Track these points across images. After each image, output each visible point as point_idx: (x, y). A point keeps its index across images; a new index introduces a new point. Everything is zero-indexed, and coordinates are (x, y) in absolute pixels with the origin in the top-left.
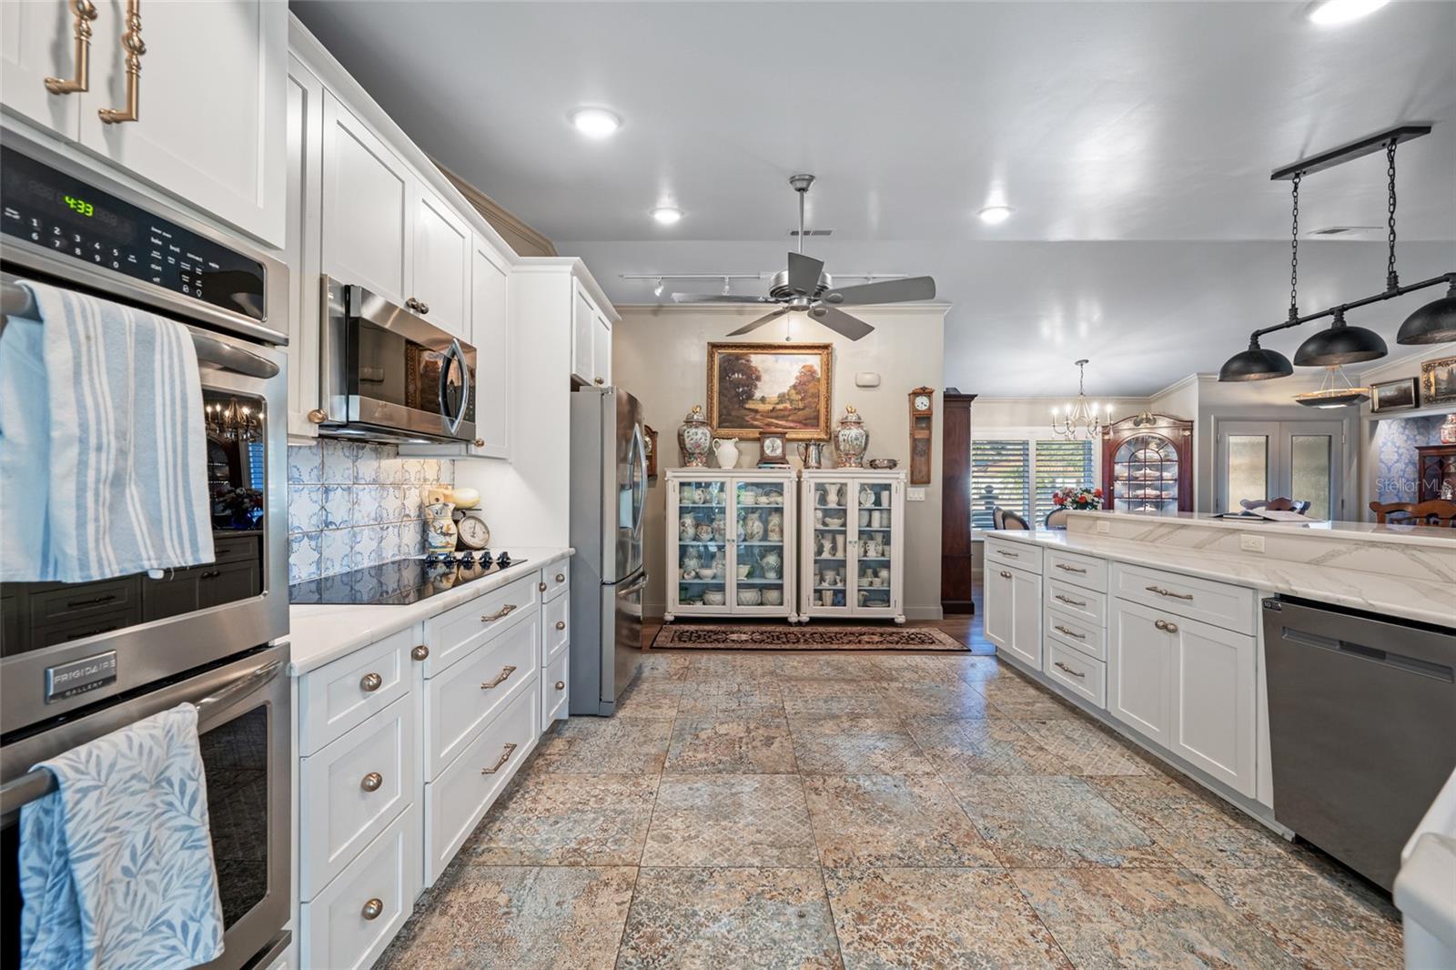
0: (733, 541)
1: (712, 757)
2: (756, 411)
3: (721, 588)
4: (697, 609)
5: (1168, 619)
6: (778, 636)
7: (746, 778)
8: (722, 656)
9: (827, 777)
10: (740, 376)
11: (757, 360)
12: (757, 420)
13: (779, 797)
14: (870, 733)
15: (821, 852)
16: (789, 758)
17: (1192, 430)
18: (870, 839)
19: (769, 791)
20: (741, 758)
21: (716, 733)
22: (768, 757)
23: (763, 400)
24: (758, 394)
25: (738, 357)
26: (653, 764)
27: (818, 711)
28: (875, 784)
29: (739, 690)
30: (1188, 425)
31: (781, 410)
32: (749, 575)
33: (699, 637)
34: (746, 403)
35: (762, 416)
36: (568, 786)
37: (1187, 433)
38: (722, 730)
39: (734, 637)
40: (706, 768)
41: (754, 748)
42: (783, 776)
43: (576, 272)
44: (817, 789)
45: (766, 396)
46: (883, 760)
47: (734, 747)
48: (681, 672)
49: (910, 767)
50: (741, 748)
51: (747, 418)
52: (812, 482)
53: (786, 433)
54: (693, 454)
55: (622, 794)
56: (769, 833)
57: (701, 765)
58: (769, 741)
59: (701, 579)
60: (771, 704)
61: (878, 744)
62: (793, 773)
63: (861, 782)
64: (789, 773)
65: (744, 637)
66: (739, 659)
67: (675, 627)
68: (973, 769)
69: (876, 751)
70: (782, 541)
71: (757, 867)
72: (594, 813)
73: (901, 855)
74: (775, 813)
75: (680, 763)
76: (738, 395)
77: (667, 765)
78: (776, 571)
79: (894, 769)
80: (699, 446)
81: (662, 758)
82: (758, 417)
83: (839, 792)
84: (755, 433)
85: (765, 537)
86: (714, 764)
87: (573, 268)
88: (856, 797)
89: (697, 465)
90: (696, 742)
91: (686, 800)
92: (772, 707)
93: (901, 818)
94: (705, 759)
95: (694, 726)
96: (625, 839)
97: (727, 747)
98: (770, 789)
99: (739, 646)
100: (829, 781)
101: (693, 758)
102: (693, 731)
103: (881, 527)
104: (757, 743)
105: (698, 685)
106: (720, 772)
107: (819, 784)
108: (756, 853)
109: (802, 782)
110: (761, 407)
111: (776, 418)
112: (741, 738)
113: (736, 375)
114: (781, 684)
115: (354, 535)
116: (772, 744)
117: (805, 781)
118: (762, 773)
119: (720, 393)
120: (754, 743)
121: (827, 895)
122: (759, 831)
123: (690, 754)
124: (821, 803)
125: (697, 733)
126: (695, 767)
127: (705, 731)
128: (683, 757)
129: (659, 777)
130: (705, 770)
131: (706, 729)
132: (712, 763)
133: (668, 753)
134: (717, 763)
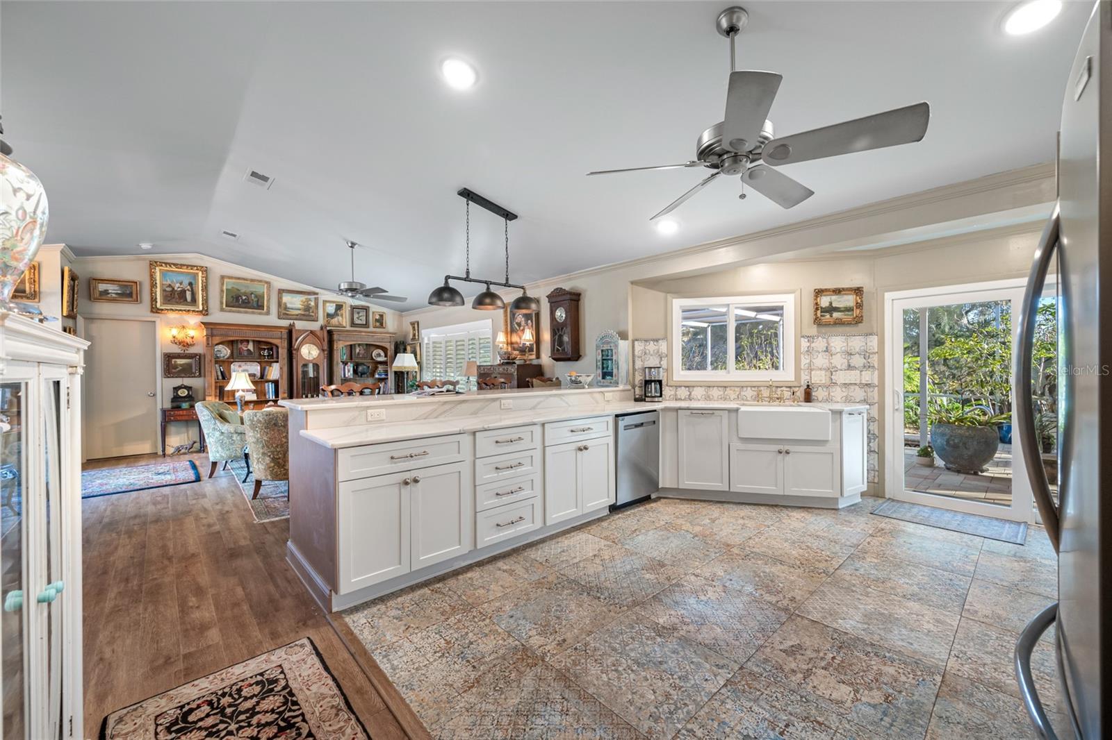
1: (875, 663)
7: (847, 629)
9: (775, 602)
13: (828, 608)
14: (682, 612)
15: (824, 580)
16: (790, 627)
20: (840, 647)
21: (856, 691)
22: (812, 636)
26: (959, 687)
38: (844, 692)
40: (887, 654)
41: (818, 651)
42: (810, 617)
44: (792, 600)
47: (842, 662)
50: (834, 658)
56: (853, 596)
57: (893, 661)
58: (792, 651)
62: (800, 616)
63: (751, 589)
64: (803, 618)
71: (872, 587)
73: (780, 564)
74: (840, 602)
75: (919, 673)
77: (939, 679)
81: (944, 688)
86: (876, 654)
90: (891, 691)
94: (885, 664)
97: (851, 665)
98: (832, 614)
101: (901, 671)
102: (892, 711)
104: (810, 654)
106: (872, 645)
107: (786, 602)
109: (798, 608)
112: (824, 668)
116: (792, 646)
117: (795, 607)
118: (829, 626)
120: (814, 655)
122: (859, 599)
123: (903, 678)
124: (799, 594)
125: (885, 705)
126: (900, 660)
127: (872, 702)
128: (914, 678)
129: (948, 669)
130: (889, 653)
131: (870, 704)
132: (878, 656)
133: (936, 692)
134: (872, 654)
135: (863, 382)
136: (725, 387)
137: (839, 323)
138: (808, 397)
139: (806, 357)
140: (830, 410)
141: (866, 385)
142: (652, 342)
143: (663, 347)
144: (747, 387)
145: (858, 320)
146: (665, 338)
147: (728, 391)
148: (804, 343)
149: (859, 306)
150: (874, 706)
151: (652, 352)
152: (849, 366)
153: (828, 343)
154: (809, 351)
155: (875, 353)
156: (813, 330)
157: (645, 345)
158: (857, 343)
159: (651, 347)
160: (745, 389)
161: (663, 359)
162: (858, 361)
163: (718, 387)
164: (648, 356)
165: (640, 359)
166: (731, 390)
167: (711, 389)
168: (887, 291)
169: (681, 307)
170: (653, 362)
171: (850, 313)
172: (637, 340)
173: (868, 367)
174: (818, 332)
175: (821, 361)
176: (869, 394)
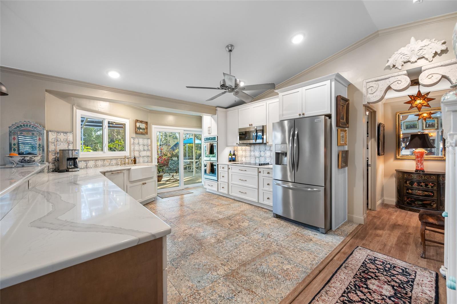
14: (209, 236)
28: (197, 224)
46: (199, 230)
49: (191, 230)
61: (204, 234)
63: (200, 224)
68: (174, 235)
69: (202, 232)
79: (195, 229)
100: (207, 222)
115: (265, 158)
135: (147, 155)
136: (104, 160)
137: (142, 134)
138: (135, 162)
139: (133, 146)
140: (155, 165)
141: (148, 156)
142: (62, 134)
143: (70, 137)
144: (113, 159)
145: (147, 133)
146: (72, 131)
147: (106, 162)
148: (132, 140)
149: (147, 128)
151: (62, 140)
152: (144, 149)
153: (139, 141)
154: (134, 144)
155: (150, 145)
156: (134, 135)
157: (57, 135)
158: (146, 141)
159: (62, 136)
160: (112, 160)
161: (70, 145)
162: (146, 148)
163: (101, 160)
164: (59, 143)
165: (53, 144)
166: (106, 161)
167: (98, 161)
168: (153, 125)
169: (81, 115)
170: (64, 146)
171: (144, 130)
172: (50, 131)
173: (148, 150)
174: (136, 136)
175: (137, 148)
176: (149, 159)
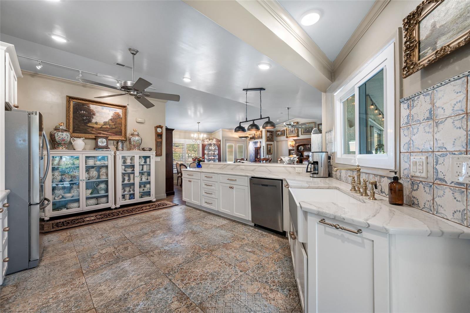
0: (84, 180)
2: (93, 127)
3: (78, 201)
4: (64, 212)
5: (232, 186)
6: (108, 215)
7: (124, 262)
8: (86, 227)
9: (153, 251)
10: (85, 112)
11: (93, 107)
12: (93, 131)
13: (140, 263)
15: (163, 271)
16: (137, 250)
17: (220, 142)
18: (175, 261)
19: (135, 263)
20: (118, 257)
21: (101, 254)
22: (129, 253)
23: (96, 123)
24: (94, 121)
25: (83, 104)
26: (76, 274)
27: (140, 234)
28: (169, 247)
29: (102, 237)
30: (220, 141)
31: (104, 128)
32: (91, 193)
33: (68, 223)
34: (87, 124)
35: (96, 129)
36: (29, 302)
37: (220, 143)
38: (104, 251)
39: (88, 219)
40: (104, 266)
41: (121, 252)
42: (138, 256)
43: (8, 50)
44: (152, 255)
45: (97, 122)
46: (168, 240)
47: (112, 255)
48: (67, 238)
49: (177, 239)
50: (116, 254)
51: (88, 130)
52: (121, 156)
53: (108, 137)
54: (60, 144)
55: (67, 291)
56: (142, 274)
57: (101, 266)
58: (126, 249)
59: (65, 198)
60: (119, 237)
61: (165, 237)
62: (141, 254)
63: (165, 248)
64: (139, 255)
65: (93, 218)
66: (95, 226)
67: (51, 222)
68: (193, 234)
69: (165, 239)
70: (108, 178)
71: (144, 284)
72: (56, 303)
73: (185, 261)
74: (141, 268)
75: (91, 269)
76: (84, 120)
77: (84, 272)
78: (105, 190)
79: (173, 241)
80: (64, 140)
81: (81, 271)
82: (94, 130)
83: (159, 254)
84: (93, 136)
85: (99, 177)
87: (7, 48)
88: (165, 252)
89: (62, 149)
90: (94, 259)
91: (102, 279)
92: (121, 238)
93: (181, 252)
94: (102, 263)
95: (89, 255)
96: (81, 304)
97: (110, 257)
98: (135, 262)
99: (92, 222)
100: (155, 252)
101: (96, 265)
102: (90, 257)
103: (147, 170)
105: (81, 241)
106: (111, 265)
107: (152, 254)
108: (141, 281)
109: (146, 256)
110: (95, 126)
111: (103, 131)
112: (114, 251)
113: (83, 112)
114: (120, 230)
116: (128, 249)
117: (147, 255)
118: (130, 259)
119: (74, 118)
120: (120, 251)
121: (170, 280)
122: (139, 275)
123: (94, 264)
124: (156, 259)
125: (92, 256)
126: (99, 267)
127: (95, 255)
128: (91, 266)
129: (83, 277)
130: (105, 267)
131: (95, 254)
132: (106, 263)
133: (82, 268)
134: (108, 263)
150: (94, 255)
